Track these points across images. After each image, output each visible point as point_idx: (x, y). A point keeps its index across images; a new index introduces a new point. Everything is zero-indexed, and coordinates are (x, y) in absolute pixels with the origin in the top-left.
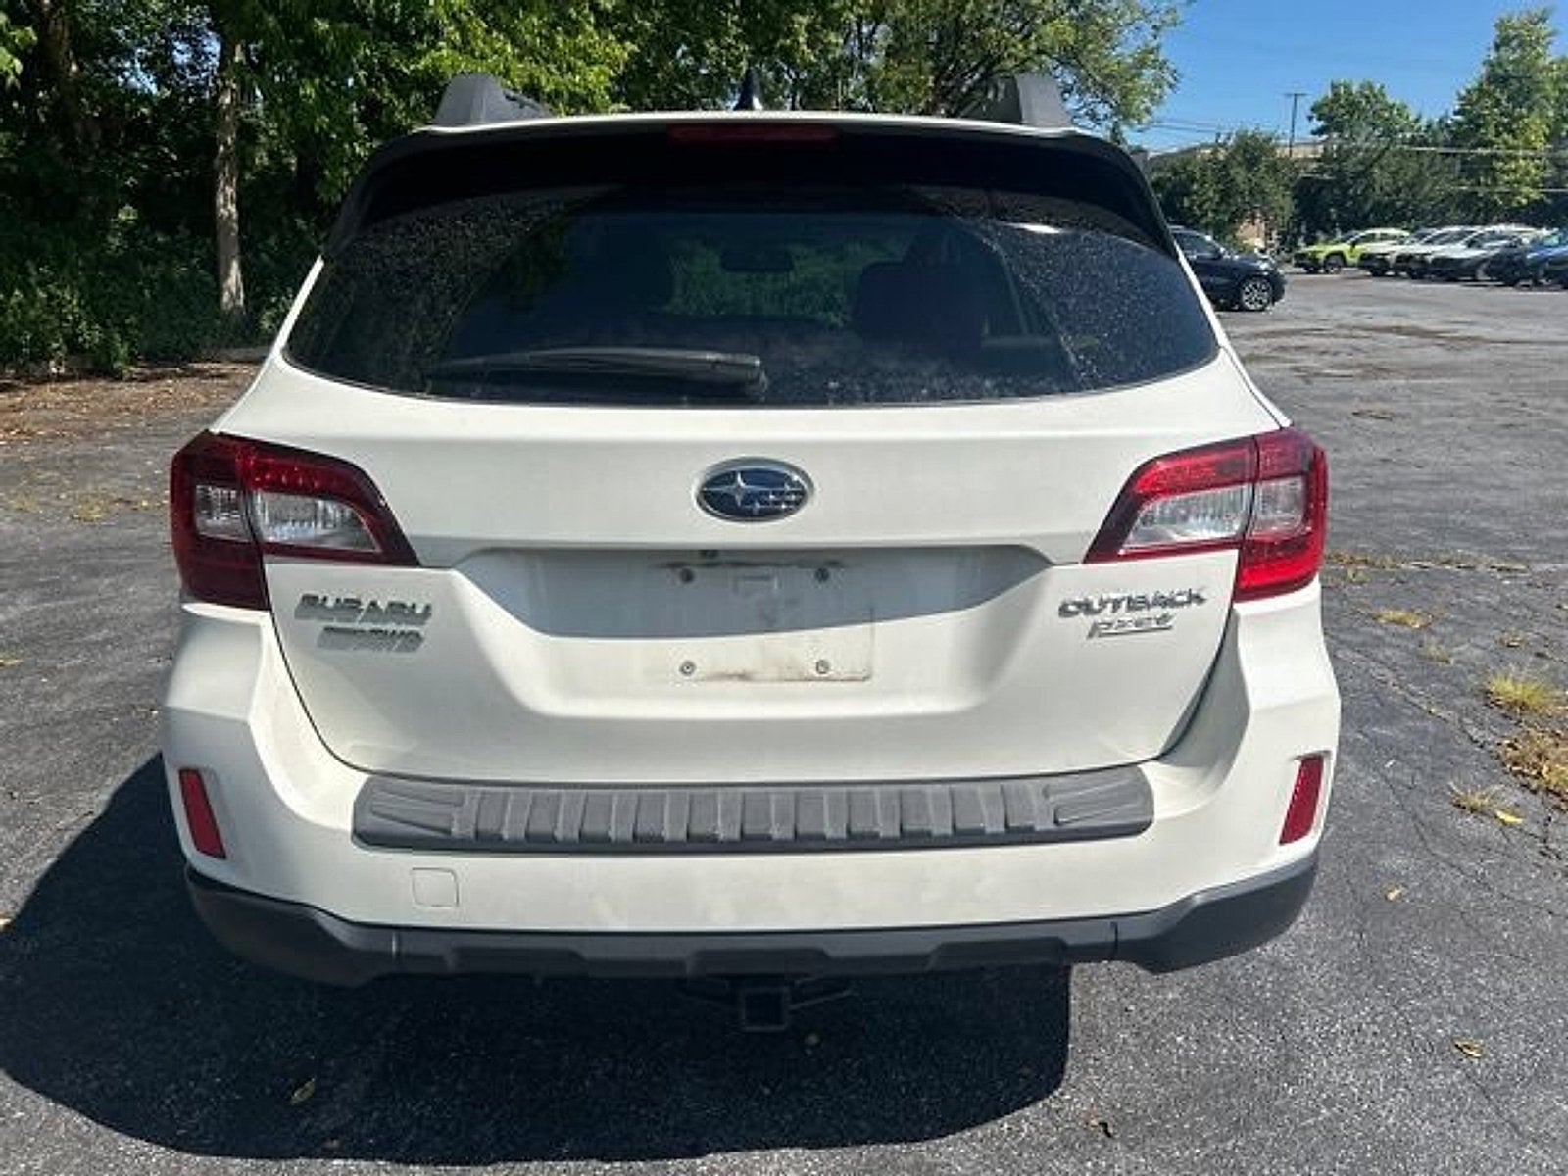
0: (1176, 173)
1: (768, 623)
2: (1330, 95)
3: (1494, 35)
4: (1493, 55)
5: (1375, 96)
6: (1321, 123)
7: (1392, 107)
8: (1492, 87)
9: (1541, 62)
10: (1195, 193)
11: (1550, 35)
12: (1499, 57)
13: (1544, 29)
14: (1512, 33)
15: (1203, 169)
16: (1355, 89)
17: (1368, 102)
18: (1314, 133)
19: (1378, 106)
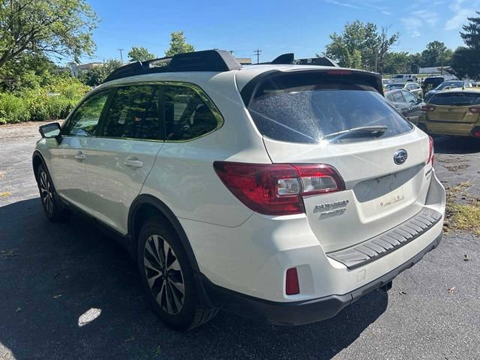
0: (94, 71)
1: (391, 190)
2: (133, 51)
3: (171, 38)
4: (172, 43)
5: (145, 51)
6: (132, 58)
7: (150, 55)
8: (174, 51)
9: (184, 45)
10: (102, 77)
11: (184, 38)
12: (174, 43)
13: (183, 37)
14: (176, 37)
15: (102, 70)
16: (139, 49)
17: (144, 53)
18: (130, 61)
19: (147, 54)
